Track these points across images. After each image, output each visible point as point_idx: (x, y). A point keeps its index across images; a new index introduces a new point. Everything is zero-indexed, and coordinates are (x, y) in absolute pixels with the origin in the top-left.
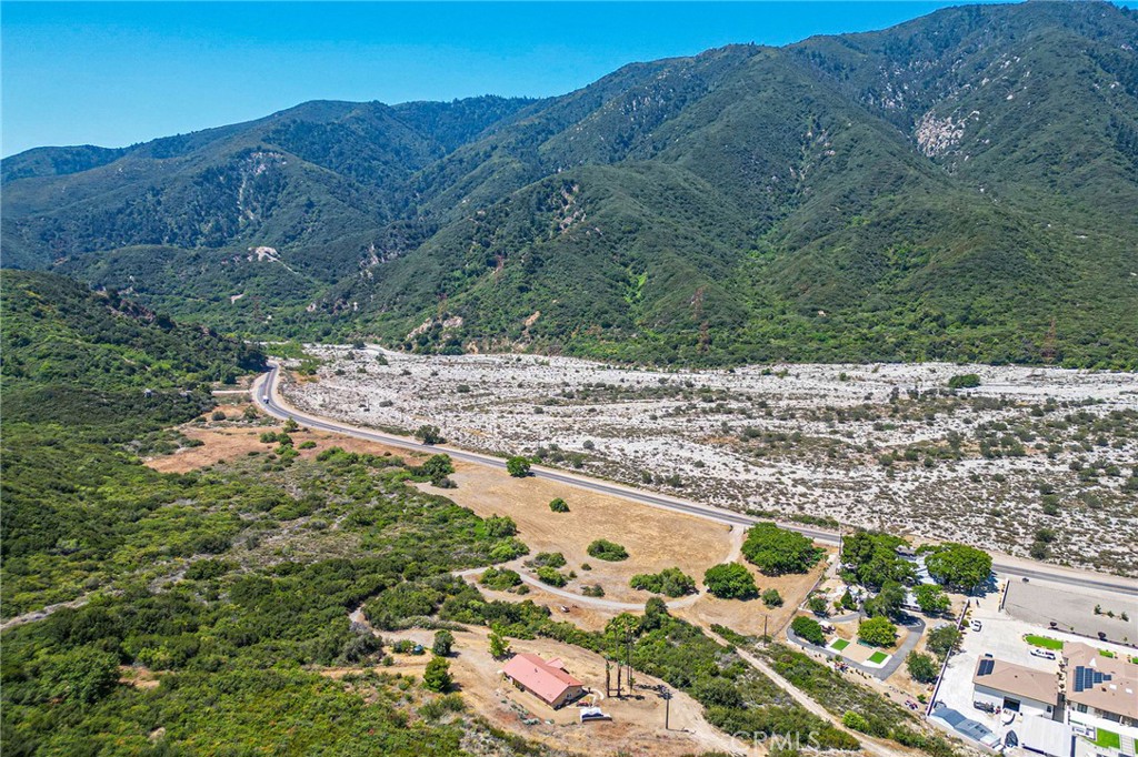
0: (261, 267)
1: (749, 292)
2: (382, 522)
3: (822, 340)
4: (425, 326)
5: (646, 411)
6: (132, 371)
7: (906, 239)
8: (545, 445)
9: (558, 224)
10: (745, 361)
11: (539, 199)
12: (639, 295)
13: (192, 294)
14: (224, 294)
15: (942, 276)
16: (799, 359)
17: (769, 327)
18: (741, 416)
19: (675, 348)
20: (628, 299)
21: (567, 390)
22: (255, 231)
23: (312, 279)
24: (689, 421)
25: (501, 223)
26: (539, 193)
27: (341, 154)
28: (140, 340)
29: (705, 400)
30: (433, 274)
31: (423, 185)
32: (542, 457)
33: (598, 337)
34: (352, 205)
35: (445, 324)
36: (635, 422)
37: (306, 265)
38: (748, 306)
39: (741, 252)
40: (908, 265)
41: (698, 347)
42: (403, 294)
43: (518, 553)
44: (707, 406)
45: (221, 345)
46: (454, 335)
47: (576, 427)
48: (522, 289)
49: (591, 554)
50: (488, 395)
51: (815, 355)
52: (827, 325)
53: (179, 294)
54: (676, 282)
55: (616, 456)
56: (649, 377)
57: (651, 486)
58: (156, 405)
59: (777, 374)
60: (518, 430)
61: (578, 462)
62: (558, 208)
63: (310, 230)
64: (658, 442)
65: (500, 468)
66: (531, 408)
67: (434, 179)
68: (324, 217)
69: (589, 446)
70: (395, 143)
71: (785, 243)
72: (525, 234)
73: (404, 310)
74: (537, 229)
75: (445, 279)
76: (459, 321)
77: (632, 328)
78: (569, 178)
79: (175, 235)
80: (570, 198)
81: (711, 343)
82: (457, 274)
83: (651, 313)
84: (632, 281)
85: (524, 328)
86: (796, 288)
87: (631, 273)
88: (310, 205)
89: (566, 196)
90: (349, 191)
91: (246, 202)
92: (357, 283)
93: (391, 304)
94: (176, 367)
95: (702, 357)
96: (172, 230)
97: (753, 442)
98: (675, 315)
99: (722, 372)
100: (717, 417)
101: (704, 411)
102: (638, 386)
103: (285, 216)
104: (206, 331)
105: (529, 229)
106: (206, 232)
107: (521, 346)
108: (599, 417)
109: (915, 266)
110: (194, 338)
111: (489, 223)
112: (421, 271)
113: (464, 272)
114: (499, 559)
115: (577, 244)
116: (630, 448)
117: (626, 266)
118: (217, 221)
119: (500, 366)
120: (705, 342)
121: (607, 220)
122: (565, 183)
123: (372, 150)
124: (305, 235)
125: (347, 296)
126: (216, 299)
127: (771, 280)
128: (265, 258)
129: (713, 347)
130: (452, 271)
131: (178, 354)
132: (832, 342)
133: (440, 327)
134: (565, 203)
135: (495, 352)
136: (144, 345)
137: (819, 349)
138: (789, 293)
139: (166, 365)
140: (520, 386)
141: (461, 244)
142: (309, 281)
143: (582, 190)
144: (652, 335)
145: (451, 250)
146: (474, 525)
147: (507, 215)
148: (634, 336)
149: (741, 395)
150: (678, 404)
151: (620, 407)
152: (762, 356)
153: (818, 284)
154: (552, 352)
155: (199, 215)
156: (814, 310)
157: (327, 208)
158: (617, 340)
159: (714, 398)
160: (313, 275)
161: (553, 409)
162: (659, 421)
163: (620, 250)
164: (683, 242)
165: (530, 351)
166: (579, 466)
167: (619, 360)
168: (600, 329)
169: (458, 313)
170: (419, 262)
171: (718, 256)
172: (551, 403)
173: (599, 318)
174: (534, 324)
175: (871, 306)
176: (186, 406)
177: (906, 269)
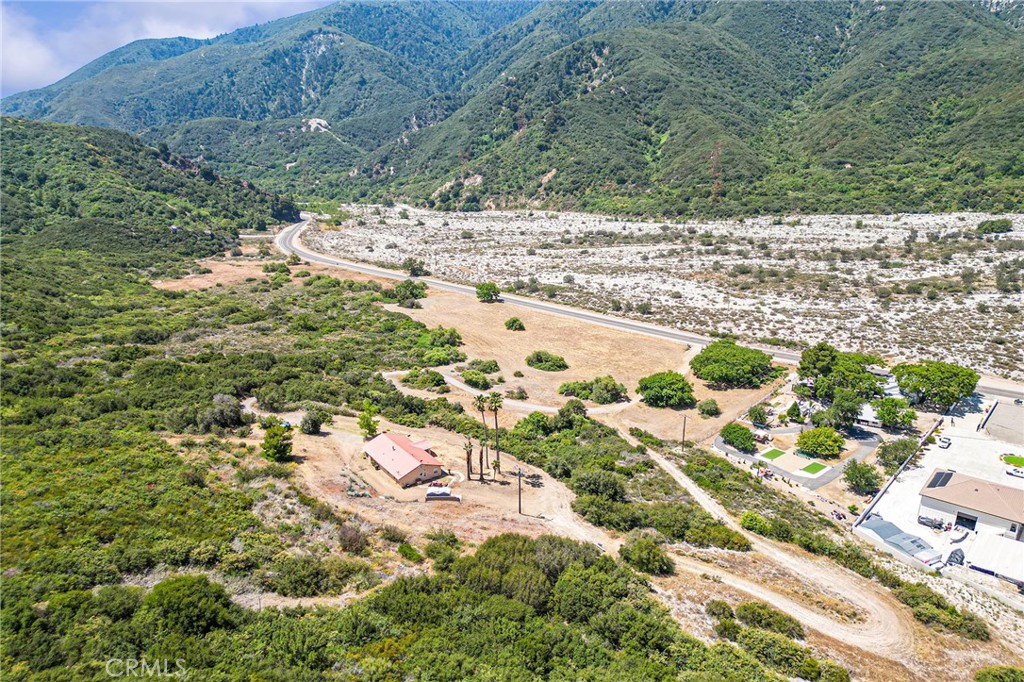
0: (313, 138)
1: (774, 148)
2: (328, 328)
3: (843, 192)
4: (448, 185)
5: (639, 253)
6: (173, 215)
7: (953, 92)
8: (526, 280)
9: (586, 86)
10: (757, 212)
11: (569, 63)
12: (659, 153)
13: (253, 162)
14: (280, 161)
15: (988, 127)
16: (816, 210)
17: (788, 180)
18: (738, 257)
19: (687, 200)
20: (648, 158)
21: (567, 236)
22: (314, 108)
23: (359, 149)
24: (681, 261)
25: (530, 87)
26: (569, 56)
27: (396, 35)
28: (185, 190)
29: (703, 244)
30: (463, 138)
31: (469, 63)
32: (519, 288)
33: (612, 192)
34: (400, 82)
35: (466, 183)
36: (624, 262)
37: (354, 136)
38: (771, 162)
39: (772, 112)
40: (952, 119)
41: (710, 199)
42: (435, 158)
43: (452, 359)
44: (703, 248)
45: (258, 198)
46: (473, 192)
47: (563, 266)
48: (541, 148)
49: (529, 364)
50: (489, 241)
51: (833, 206)
52: (851, 177)
53: (242, 162)
54: (698, 138)
55: (594, 288)
56: (652, 227)
57: (620, 313)
58: (180, 240)
59: (789, 224)
60: (506, 268)
61: (552, 293)
62: (587, 71)
63: (362, 106)
64: (641, 279)
65: (471, 295)
66: (525, 250)
67: (479, 56)
68: (375, 93)
69: (569, 280)
70: (447, 24)
71: (822, 102)
72: (552, 97)
73: (434, 173)
74: (564, 93)
75: (473, 143)
76: (479, 179)
77: (646, 184)
78: (599, 40)
79: (246, 112)
80: (599, 61)
81: (724, 195)
82: (486, 138)
83: (669, 169)
84: (654, 139)
85: (540, 185)
86: (824, 144)
87: (653, 132)
88: (363, 82)
89: (596, 59)
90: (400, 70)
91: (308, 83)
92: (394, 149)
93: (424, 167)
94: (215, 215)
95: (712, 208)
96: (244, 109)
97: (741, 278)
98: (693, 170)
99: (732, 222)
100: (711, 257)
101: (699, 253)
102: (640, 233)
103: (341, 94)
104: (245, 184)
105: (557, 93)
106: (272, 110)
107: (537, 203)
108: (590, 258)
109: (960, 119)
110: (235, 190)
111: (519, 88)
112: (452, 136)
113: (491, 136)
114: (431, 363)
115: (600, 102)
116: (609, 282)
117: (649, 125)
118: (282, 100)
119: (511, 219)
120: (718, 194)
121: (633, 79)
122: (596, 45)
123: (424, 31)
124: (358, 111)
125: (384, 161)
126: (273, 167)
127: (799, 137)
128: (317, 129)
129: (726, 199)
130: (481, 135)
131: (217, 203)
132: (854, 193)
133: (461, 185)
134: (595, 65)
135: (511, 208)
136: (187, 194)
137: (839, 200)
138: (817, 148)
139: (204, 212)
140: (522, 233)
141: (491, 109)
142: (356, 151)
143: (612, 52)
144: (666, 190)
145: (481, 115)
146: (420, 336)
147: (536, 79)
148: (648, 191)
149: (743, 239)
150: (674, 247)
151: (614, 250)
152: (777, 208)
153: (849, 138)
154: (566, 208)
155: (267, 94)
156: (840, 163)
157: (378, 84)
158: (630, 195)
159: (714, 242)
160: (360, 145)
161: (546, 251)
162: (650, 261)
163: (644, 108)
164: (710, 101)
165: (544, 207)
166: (552, 296)
167: (628, 213)
168: (615, 185)
169: (479, 171)
170: (450, 128)
171: (747, 116)
172: (546, 246)
173: (615, 174)
174: (549, 181)
175: (903, 158)
176: (209, 243)
177: (949, 123)
